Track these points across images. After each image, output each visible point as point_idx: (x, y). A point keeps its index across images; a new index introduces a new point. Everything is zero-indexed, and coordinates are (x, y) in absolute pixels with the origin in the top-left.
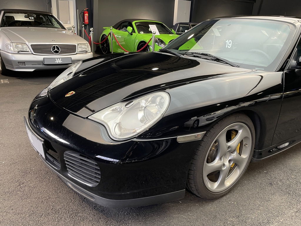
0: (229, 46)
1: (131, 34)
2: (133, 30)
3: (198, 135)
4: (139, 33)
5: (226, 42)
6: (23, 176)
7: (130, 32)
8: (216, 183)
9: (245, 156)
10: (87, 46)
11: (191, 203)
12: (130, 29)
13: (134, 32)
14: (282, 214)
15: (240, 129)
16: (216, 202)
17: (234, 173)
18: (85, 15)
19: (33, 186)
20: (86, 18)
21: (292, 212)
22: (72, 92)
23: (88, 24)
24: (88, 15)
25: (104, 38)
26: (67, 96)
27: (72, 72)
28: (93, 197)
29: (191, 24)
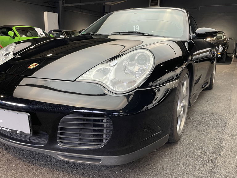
0: (137, 30)
1: (14, 38)
2: (14, 34)
4: (21, 36)
7: (12, 36)
11: (163, 149)
12: (11, 33)
13: (16, 36)
27: (10, 53)
28: (99, 160)
29: (64, 31)
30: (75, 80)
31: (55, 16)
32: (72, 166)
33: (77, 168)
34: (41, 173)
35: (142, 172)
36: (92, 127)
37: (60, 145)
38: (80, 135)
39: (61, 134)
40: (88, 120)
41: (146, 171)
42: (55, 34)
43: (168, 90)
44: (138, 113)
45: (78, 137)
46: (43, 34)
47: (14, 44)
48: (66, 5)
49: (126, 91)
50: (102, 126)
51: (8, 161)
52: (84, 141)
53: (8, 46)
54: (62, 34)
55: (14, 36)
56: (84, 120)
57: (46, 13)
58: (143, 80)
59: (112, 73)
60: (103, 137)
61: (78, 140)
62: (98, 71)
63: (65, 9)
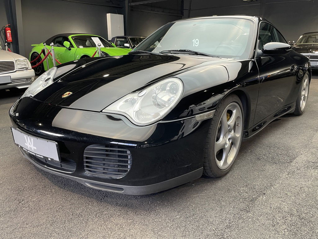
0: (197, 45)
1: (70, 49)
2: (70, 45)
3: (210, 113)
4: (78, 47)
5: (193, 41)
6: (19, 194)
7: (68, 47)
8: (221, 161)
9: (239, 135)
10: (26, 62)
11: (203, 184)
12: (66, 44)
13: (73, 47)
14: (278, 178)
15: (234, 110)
16: (223, 179)
17: (232, 151)
18: (7, 32)
19: (37, 201)
20: (8, 35)
21: (285, 175)
22: (68, 92)
23: (12, 42)
24: (10, 32)
25: (35, 56)
26: (63, 97)
27: (50, 78)
28: (122, 189)
29: (129, 37)
30: (101, 111)
31: (120, 18)
32: (103, 194)
33: (107, 197)
34: (73, 199)
35: (170, 205)
36: (117, 158)
37: (87, 173)
38: (104, 164)
39: (87, 162)
40: (111, 151)
41: (175, 204)
42: (119, 42)
43: (198, 122)
44: (165, 144)
45: (102, 166)
46: (100, 45)
47: (55, 68)
48: (133, 4)
49: (147, 123)
50: (127, 157)
51: (45, 186)
52: (109, 170)
53: (50, 70)
54: (127, 43)
55: (70, 47)
56: (107, 151)
57: (109, 15)
58: (167, 113)
59: (138, 104)
60: (127, 167)
61: (102, 169)
62: (126, 101)
63: (132, 9)
